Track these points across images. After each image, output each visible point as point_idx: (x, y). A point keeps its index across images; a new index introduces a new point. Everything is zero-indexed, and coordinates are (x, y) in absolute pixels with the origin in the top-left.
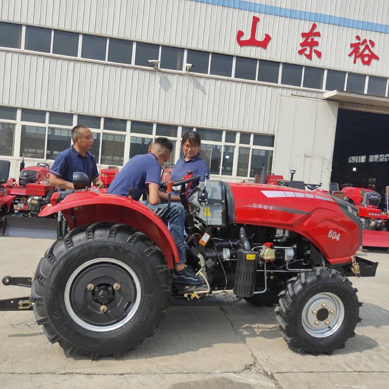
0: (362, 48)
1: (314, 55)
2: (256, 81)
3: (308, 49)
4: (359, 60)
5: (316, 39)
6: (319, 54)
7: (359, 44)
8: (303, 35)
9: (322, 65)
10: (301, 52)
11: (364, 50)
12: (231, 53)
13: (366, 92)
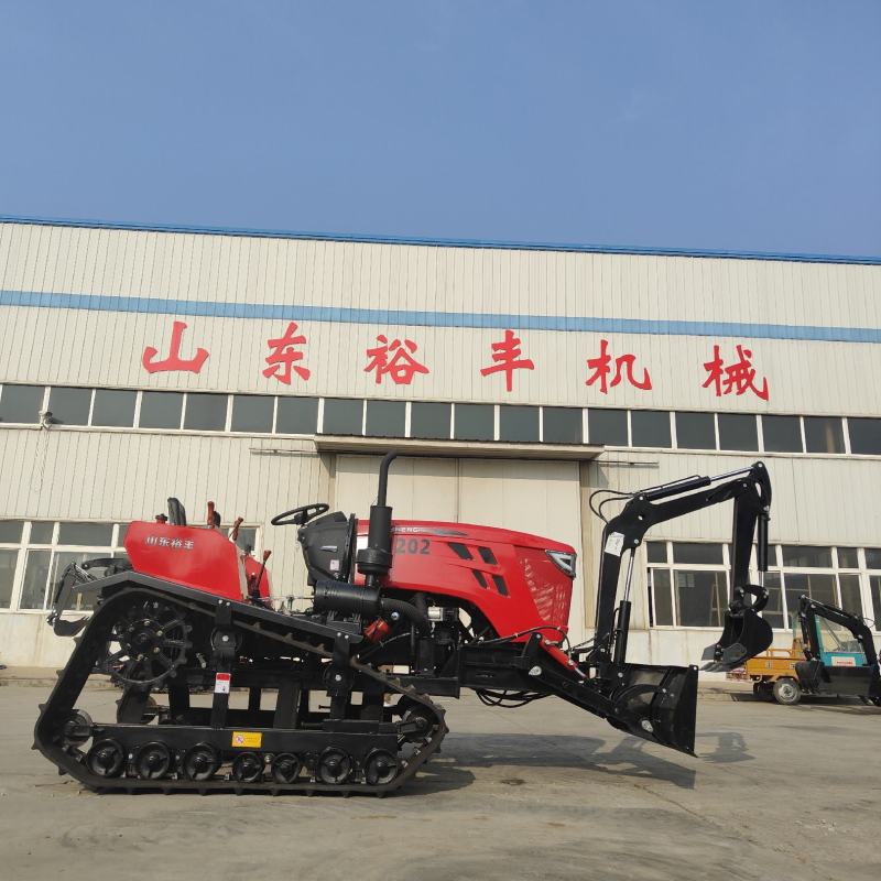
1: (294, 375)
2: (182, 430)
3: (283, 365)
4: (387, 377)
5: (297, 348)
6: (305, 374)
7: (385, 349)
8: (272, 344)
9: (312, 392)
10: (268, 373)
11: (396, 358)
12: (132, 384)
13: (408, 434)
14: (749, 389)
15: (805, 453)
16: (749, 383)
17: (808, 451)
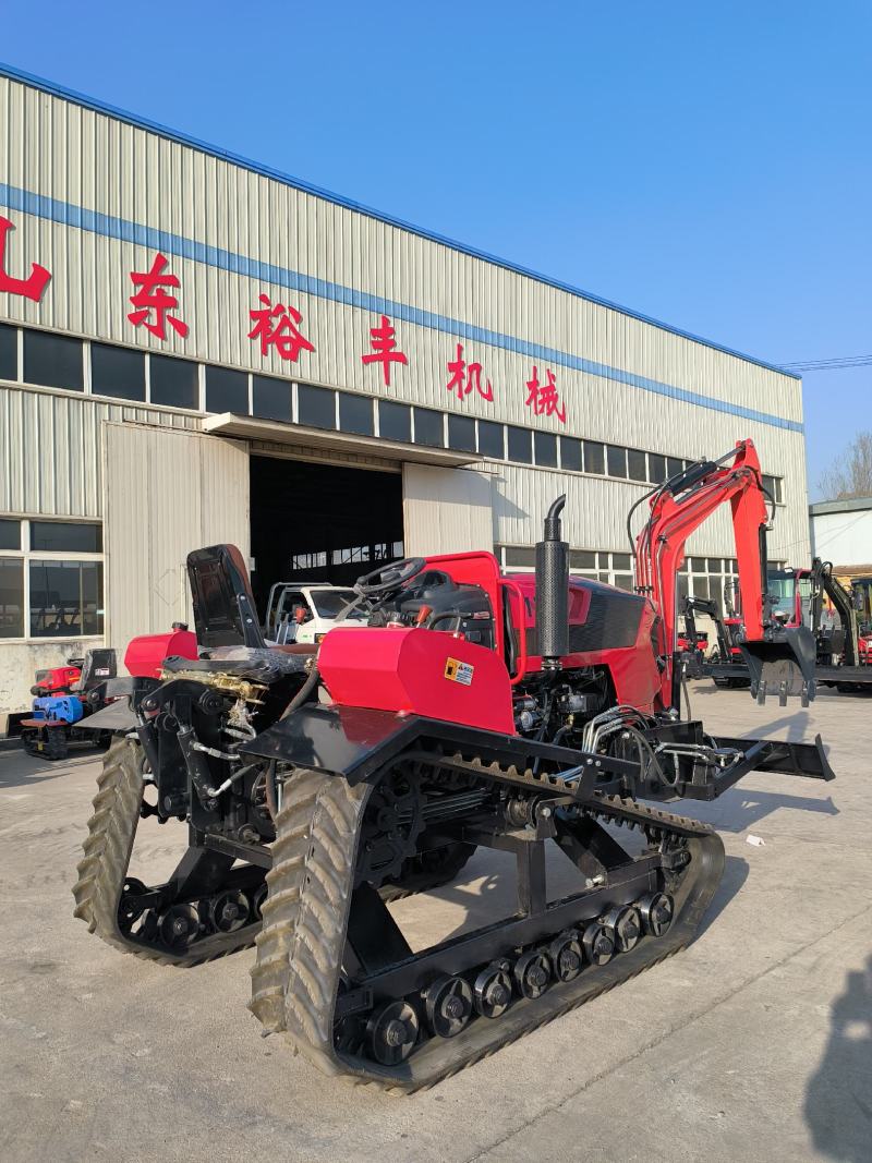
0: (276, 321)
1: (169, 328)
2: (21, 383)
3: (154, 311)
4: (272, 348)
5: (169, 291)
6: (182, 329)
7: (268, 313)
8: (137, 278)
9: (192, 354)
11: (281, 328)
13: (296, 419)
14: (554, 412)
15: (583, 473)
16: (554, 407)
17: (586, 471)
